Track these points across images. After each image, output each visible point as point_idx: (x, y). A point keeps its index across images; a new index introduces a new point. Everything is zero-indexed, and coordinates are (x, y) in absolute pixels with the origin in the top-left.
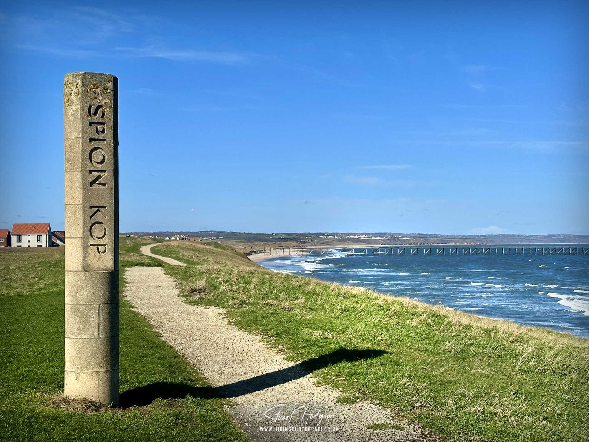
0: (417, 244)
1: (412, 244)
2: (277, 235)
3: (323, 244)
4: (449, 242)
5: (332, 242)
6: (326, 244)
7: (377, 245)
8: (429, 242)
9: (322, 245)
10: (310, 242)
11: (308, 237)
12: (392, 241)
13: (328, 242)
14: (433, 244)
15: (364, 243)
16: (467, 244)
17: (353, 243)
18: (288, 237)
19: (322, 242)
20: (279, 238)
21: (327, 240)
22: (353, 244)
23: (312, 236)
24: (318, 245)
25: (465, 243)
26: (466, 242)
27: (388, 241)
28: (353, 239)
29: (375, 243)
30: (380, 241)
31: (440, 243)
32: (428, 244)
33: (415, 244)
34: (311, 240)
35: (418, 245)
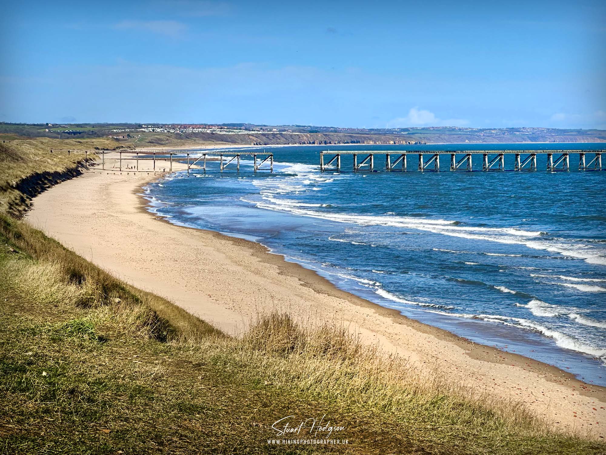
0: (314, 143)
1: (304, 143)
2: (54, 126)
3: (153, 143)
4: (363, 139)
5: (167, 140)
6: (158, 143)
7: (245, 144)
8: (333, 140)
9: (150, 146)
10: (126, 140)
11: (117, 130)
12: (271, 137)
13: (159, 139)
14: (339, 143)
15: (222, 141)
16: (395, 143)
17: (203, 142)
18: (78, 130)
19: (149, 139)
20: (64, 132)
21: (156, 136)
22: (204, 144)
23: (125, 129)
24: (144, 146)
25: (392, 142)
26: (393, 140)
27: (264, 138)
28: (203, 133)
29: (242, 141)
30: (251, 137)
31: (349, 141)
32: (330, 143)
33: (310, 143)
34: (129, 136)
35: (316, 145)
